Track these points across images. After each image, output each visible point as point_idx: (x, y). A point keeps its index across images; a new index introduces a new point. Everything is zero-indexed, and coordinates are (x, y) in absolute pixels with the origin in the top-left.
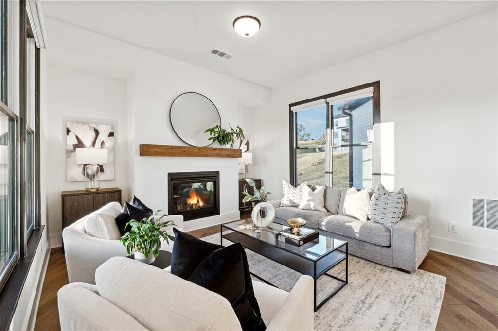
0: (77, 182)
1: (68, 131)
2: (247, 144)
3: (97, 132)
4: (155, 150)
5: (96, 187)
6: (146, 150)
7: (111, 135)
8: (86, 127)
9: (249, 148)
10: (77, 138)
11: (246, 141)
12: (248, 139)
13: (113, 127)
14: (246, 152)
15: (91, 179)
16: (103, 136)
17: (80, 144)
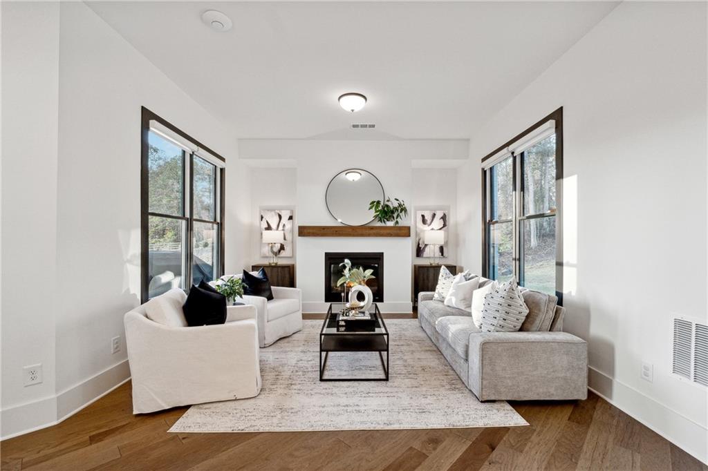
0: (267, 257)
1: (262, 217)
2: (444, 218)
3: (280, 217)
4: (308, 231)
5: (275, 262)
6: (304, 231)
7: (291, 218)
8: (273, 213)
9: (447, 223)
10: (268, 223)
11: (442, 215)
12: (446, 212)
13: (292, 211)
14: (440, 229)
15: (276, 255)
16: (285, 220)
17: (269, 228)
